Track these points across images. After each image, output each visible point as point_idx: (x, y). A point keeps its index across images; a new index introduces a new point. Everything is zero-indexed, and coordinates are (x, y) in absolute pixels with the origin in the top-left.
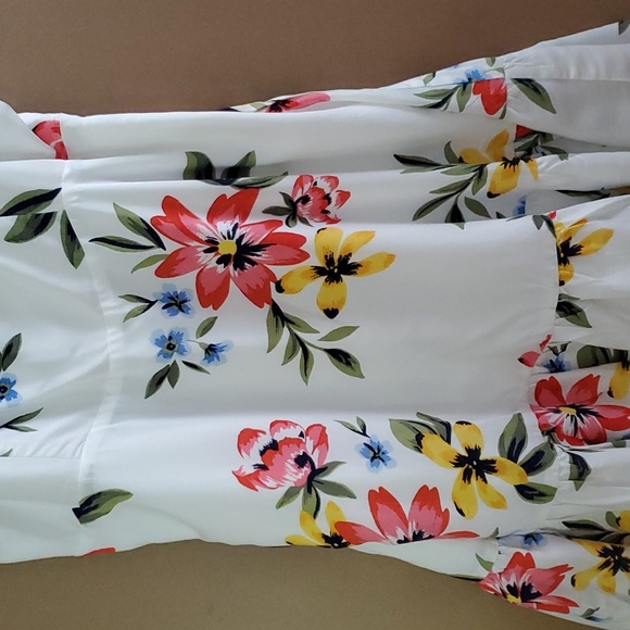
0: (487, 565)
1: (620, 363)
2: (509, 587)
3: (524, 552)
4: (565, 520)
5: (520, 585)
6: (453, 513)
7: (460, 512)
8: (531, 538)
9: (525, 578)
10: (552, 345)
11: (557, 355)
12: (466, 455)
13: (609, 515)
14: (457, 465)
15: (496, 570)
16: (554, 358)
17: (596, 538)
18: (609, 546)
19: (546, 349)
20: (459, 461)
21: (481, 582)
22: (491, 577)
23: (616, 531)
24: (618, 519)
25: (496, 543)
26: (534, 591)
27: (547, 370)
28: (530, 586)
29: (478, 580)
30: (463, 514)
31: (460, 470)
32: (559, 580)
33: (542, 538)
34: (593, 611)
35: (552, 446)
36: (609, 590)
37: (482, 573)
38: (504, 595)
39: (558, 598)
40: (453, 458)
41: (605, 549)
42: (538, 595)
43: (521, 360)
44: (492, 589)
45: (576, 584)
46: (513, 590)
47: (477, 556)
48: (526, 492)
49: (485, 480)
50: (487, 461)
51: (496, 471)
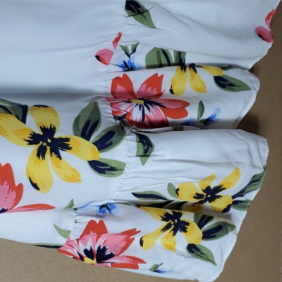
0: (65, 233)
1: (179, 67)
2: (86, 251)
3: (97, 220)
4: (134, 191)
5: (96, 249)
6: (28, 187)
7: (35, 186)
8: (106, 208)
9: (101, 243)
10: (124, 45)
11: (129, 56)
12: (41, 133)
13: (170, 186)
14: (31, 143)
15: (73, 237)
16: (127, 59)
17: (160, 206)
18: (170, 212)
19: (119, 48)
20: (34, 139)
21: (61, 248)
22: (69, 244)
23: (176, 200)
24: (178, 190)
25: (73, 213)
26: (108, 253)
27: (121, 69)
28: (104, 249)
29: (58, 247)
30: (37, 188)
31: (35, 148)
32: (129, 242)
33: (114, 207)
34: (157, 266)
35: (122, 128)
36: (171, 248)
37: (61, 241)
38: (82, 258)
39: (128, 257)
40: (27, 136)
41: (167, 215)
42: (111, 256)
43: (98, 57)
44: (71, 254)
45: (144, 244)
46: (89, 253)
47: (55, 226)
48: (98, 167)
49: (60, 157)
50: (61, 139)
51: (70, 149)
